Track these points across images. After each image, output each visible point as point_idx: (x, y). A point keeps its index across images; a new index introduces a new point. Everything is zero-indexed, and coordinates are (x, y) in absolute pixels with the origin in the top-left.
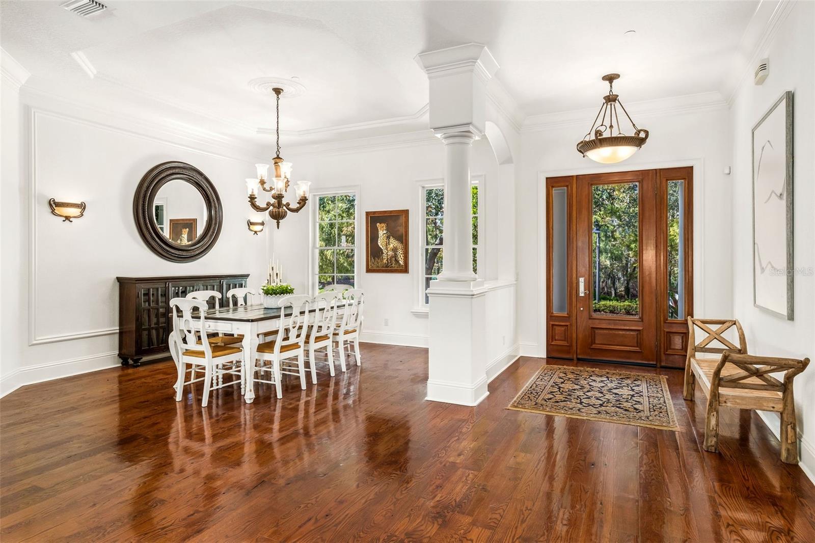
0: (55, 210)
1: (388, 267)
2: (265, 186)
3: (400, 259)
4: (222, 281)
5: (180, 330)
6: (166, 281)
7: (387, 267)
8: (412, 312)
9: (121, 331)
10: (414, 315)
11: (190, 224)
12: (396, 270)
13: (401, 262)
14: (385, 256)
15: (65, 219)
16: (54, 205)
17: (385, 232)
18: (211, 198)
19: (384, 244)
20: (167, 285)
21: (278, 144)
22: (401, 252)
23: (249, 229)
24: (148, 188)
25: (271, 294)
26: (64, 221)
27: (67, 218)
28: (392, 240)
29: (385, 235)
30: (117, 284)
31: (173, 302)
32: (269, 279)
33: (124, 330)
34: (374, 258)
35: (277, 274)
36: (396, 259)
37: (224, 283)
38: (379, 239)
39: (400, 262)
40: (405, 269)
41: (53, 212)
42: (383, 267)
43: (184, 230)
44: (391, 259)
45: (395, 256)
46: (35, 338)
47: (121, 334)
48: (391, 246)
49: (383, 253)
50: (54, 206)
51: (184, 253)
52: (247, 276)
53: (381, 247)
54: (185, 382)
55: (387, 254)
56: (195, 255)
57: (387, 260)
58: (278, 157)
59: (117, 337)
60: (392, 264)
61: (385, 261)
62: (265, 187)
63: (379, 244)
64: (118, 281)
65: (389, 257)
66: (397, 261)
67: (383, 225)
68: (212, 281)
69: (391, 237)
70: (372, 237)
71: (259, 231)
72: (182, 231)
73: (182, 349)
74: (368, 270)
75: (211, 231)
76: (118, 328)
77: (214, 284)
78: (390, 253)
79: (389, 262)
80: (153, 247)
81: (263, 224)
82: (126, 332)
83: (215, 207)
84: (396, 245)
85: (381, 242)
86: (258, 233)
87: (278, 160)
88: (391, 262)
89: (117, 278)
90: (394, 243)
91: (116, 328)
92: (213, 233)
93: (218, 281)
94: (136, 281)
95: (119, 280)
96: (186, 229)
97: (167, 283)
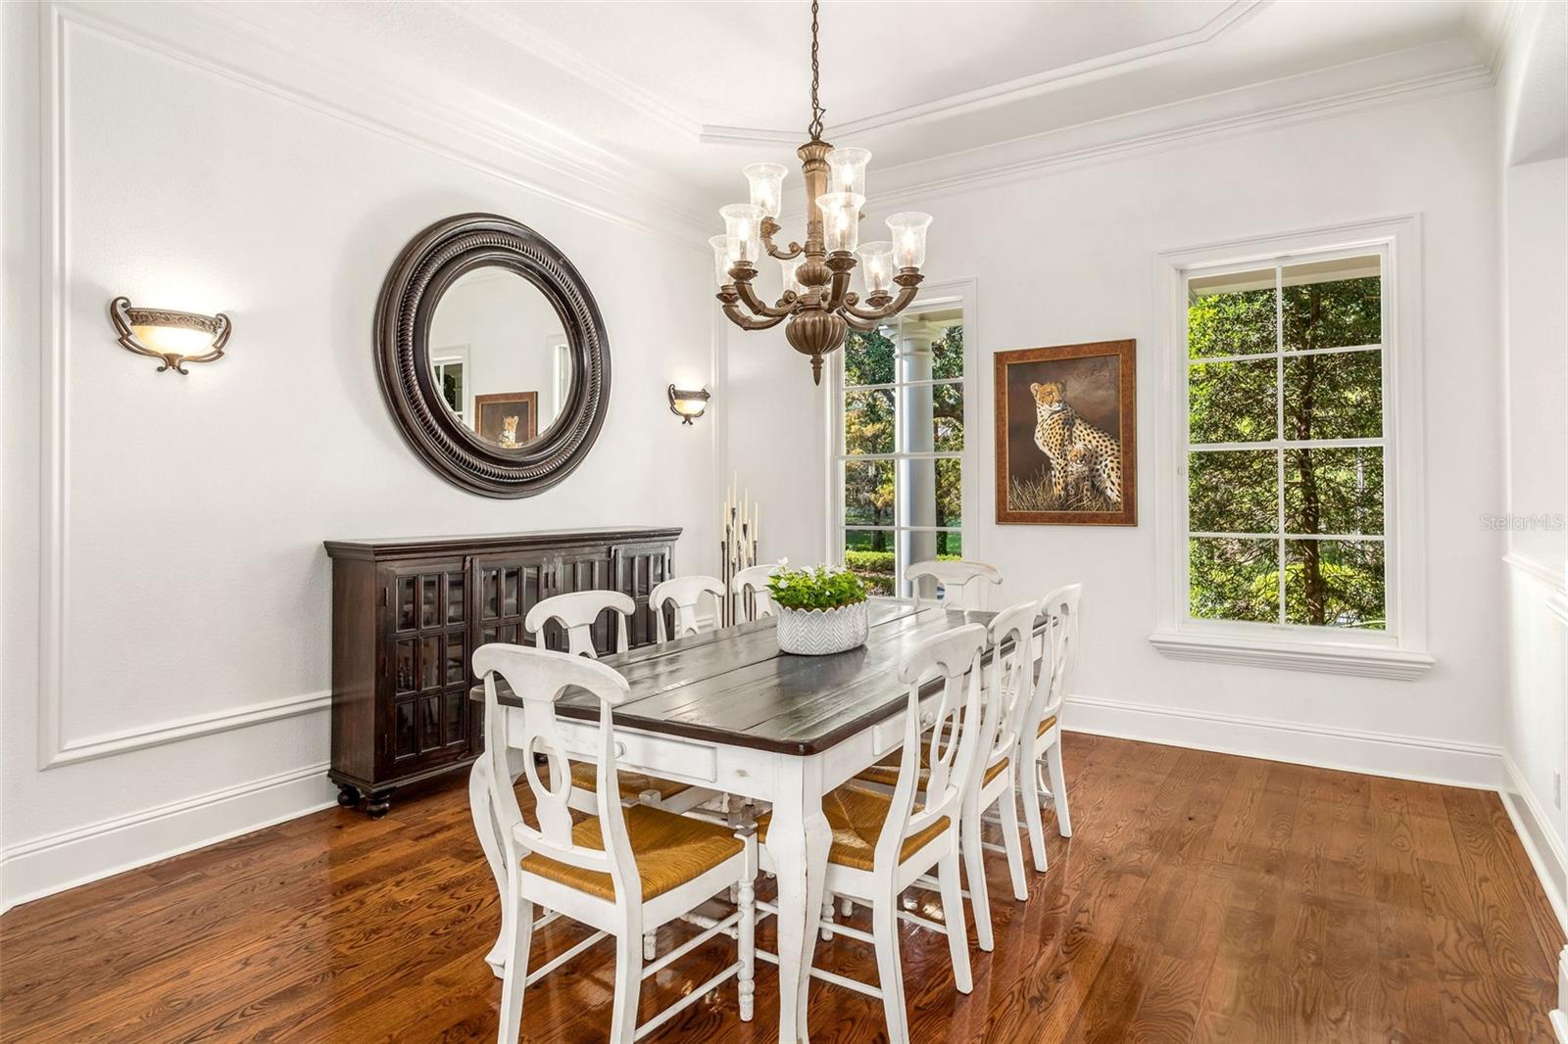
0: (129, 333)
1: (1069, 508)
2: (775, 239)
3: (1108, 484)
4: (613, 549)
5: (510, 750)
6: (466, 552)
7: (1062, 507)
8: (1152, 642)
9: (337, 700)
10: (1159, 649)
11: (522, 406)
12: (1097, 516)
13: (1114, 494)
14: (1057, 474)
15: (162, 364)
16: (125, 318)
17: (1056, 407)
18: (580, 318)
19: (1056, 440)
20: (468, 564)
21: (815, 99)
22: (1110, 465)
23: (673, 409)
24: (414, 282)
25: (808, 607)
26: (160, 369)
27: (171, 361)
28: (1080, 429)
29: (1056, 416)
30: (328, 563)
31: (487, 658)
32: (725, 540)
33: (345, 698)
34: (1022, 483)
35: (745, 527)
36: (1093, 485)
37: (620, 554)
38: (1039, 428)
39: (1109, 492)
40: (1126, 514)
41: (124, 340)
42: (1049, 508)
43: (508, 420)
44: (1077, 485)
45: (1093, 476)
46: (60, 743)
47: (337, 708)
48: (1079, 446)
49: (1049, 468)
50: (128, 322)
51: (514, 472)
52: (674, 533)
53: (1045, 450)
54: (528, 974)
55: (1066, 468)
56: (542, 478)
57: (1065, 489)
58: (816, 140)
59: (326, 718)
60: (1081, 500)
61: (1057, 490)
62: (773, 242)
63: (1039, 443)
64: (329, 555)
65: (1069, 479)
66: (1098, 491)
67: (1048, 387)
68: (587, 550)
69: (1078, 421)
70: (1016, 426)
71: (696, 416)
72: (502, 423)
73: (516, 845)
74: (1004, 517)
75: (582, 411)
76: (329, 693)
77: (593, 557)
78: (1077, 468)
79: (1072, 492)
80: (429, 455)
81: (704, 395)
82: (349, 704)
83: (592, 347)
84: (1094, 443)
85: (1044, 438)
86: (692, 420)
87: (818, 152)
88: (1076, 494)
89: (327, 544)
90: (1085, 439)
91: (324, 695)
92: (587, 416)
93: (604, 549)
94: (377, 554)
95: (332, 549)
96: (513, 417)
97: (468, 558)
